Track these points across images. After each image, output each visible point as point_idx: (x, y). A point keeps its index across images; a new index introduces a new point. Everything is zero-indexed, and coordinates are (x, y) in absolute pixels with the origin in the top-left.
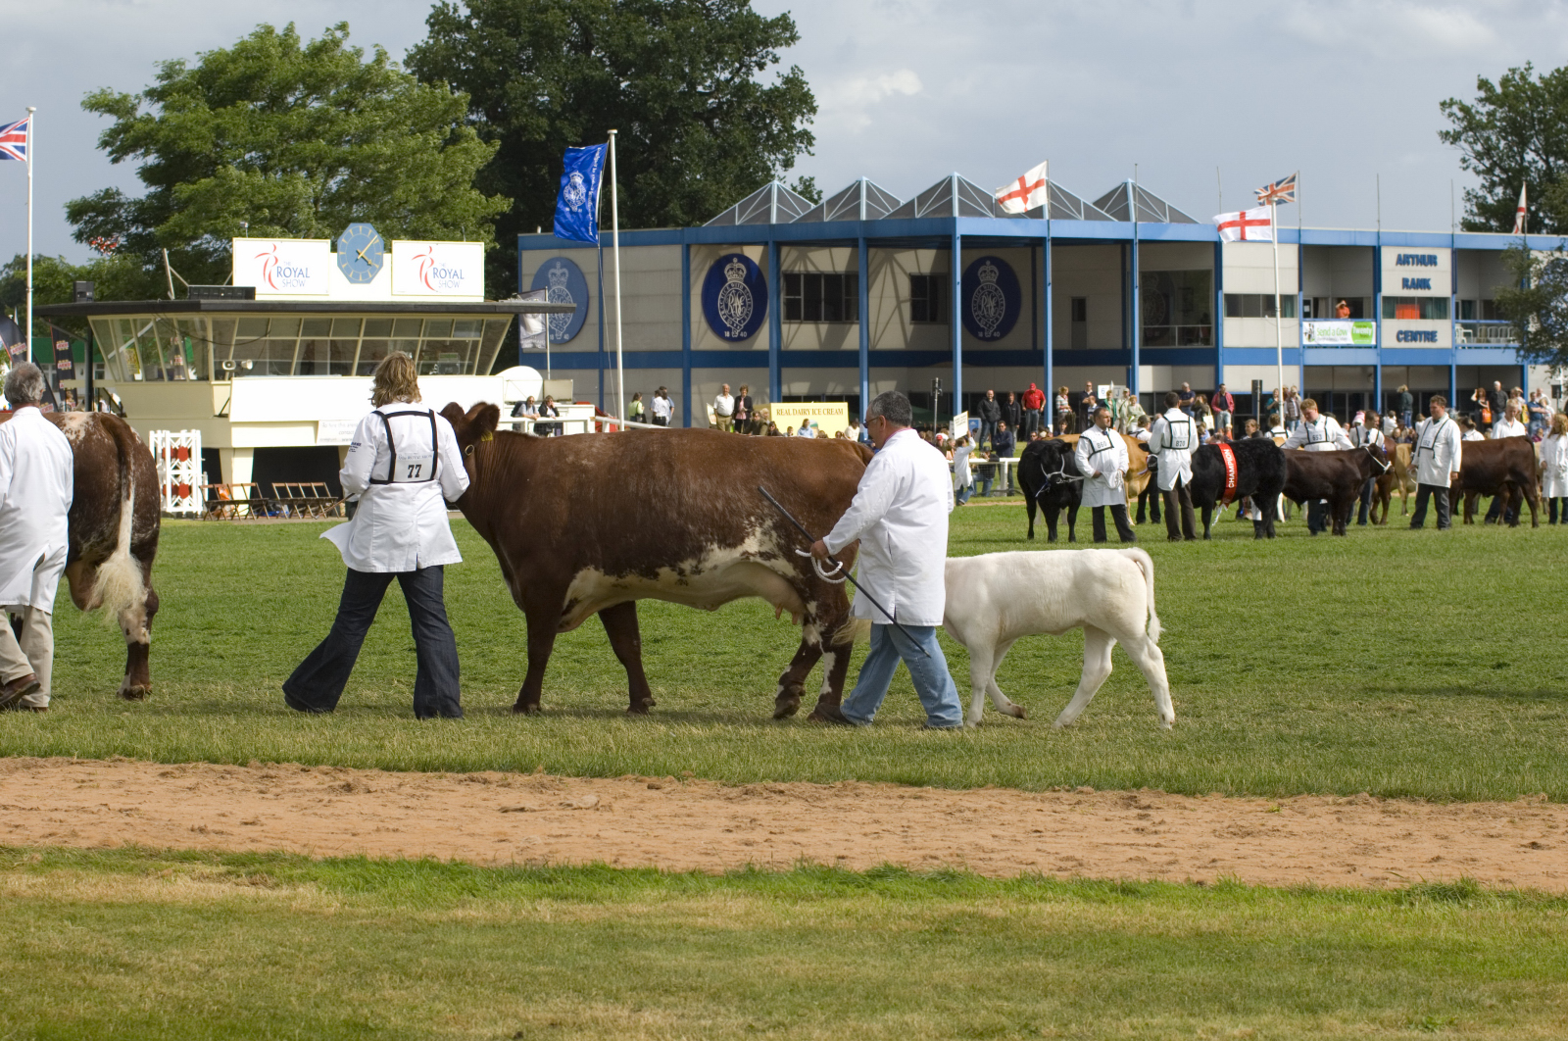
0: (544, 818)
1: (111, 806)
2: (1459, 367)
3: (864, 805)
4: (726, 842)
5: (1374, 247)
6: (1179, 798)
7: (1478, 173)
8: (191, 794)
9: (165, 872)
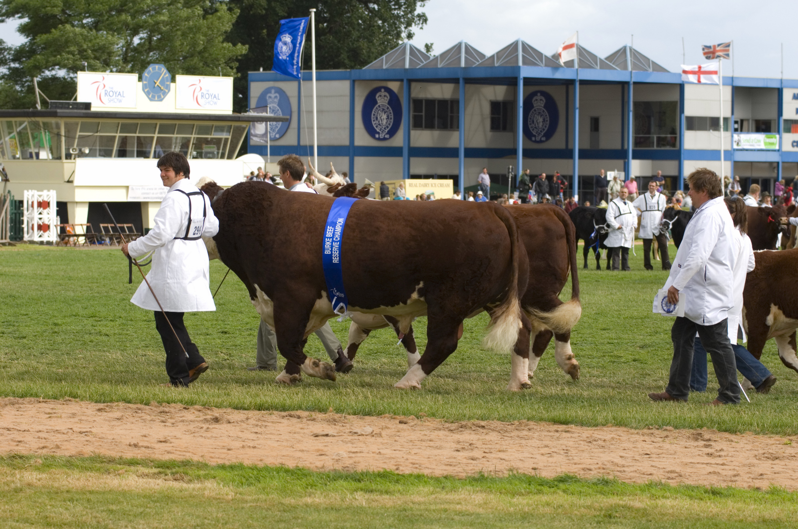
0: (342, 441)
1: (75, 429)
3: (536, 435)
4: (459, 458)
5: (778, 88)
6: (727, 435)
8: (119, 423)
9: (120, 472)
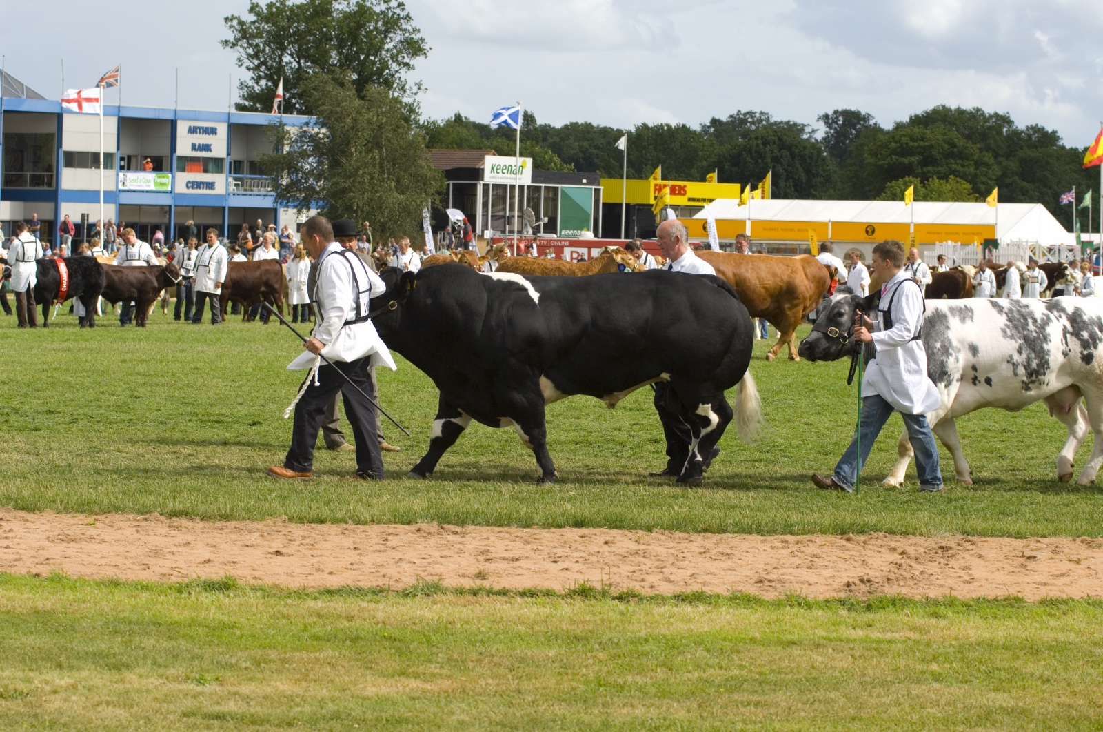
2: (230, 208)
5: (172, 121)
7: (248, 69)
